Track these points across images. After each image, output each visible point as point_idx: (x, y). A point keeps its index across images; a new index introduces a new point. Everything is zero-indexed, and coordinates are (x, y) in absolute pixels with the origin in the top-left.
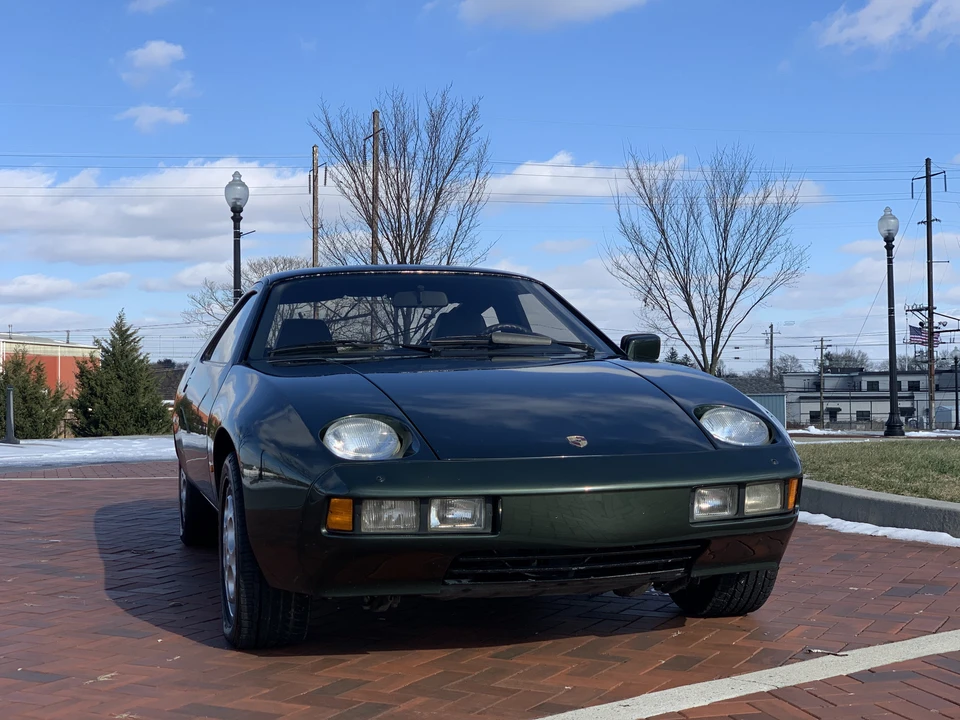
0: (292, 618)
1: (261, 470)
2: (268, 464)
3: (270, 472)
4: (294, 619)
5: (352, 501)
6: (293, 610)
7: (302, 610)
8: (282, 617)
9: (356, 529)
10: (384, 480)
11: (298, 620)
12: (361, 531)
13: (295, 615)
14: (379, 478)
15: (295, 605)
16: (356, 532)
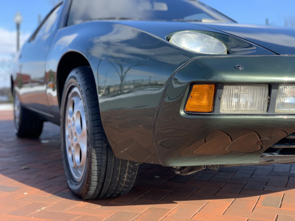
4: (126, 180)
5: (213, 86)
6: (127, 174)
7: (133, 174)
8: (119, 179)
9: (215, 110)
10: (243, 68)
11: (129, 181)
12: (220, 112)
13: (128, 177)
14: (239, 66)
15: (128, 171)
16: (215, 113)
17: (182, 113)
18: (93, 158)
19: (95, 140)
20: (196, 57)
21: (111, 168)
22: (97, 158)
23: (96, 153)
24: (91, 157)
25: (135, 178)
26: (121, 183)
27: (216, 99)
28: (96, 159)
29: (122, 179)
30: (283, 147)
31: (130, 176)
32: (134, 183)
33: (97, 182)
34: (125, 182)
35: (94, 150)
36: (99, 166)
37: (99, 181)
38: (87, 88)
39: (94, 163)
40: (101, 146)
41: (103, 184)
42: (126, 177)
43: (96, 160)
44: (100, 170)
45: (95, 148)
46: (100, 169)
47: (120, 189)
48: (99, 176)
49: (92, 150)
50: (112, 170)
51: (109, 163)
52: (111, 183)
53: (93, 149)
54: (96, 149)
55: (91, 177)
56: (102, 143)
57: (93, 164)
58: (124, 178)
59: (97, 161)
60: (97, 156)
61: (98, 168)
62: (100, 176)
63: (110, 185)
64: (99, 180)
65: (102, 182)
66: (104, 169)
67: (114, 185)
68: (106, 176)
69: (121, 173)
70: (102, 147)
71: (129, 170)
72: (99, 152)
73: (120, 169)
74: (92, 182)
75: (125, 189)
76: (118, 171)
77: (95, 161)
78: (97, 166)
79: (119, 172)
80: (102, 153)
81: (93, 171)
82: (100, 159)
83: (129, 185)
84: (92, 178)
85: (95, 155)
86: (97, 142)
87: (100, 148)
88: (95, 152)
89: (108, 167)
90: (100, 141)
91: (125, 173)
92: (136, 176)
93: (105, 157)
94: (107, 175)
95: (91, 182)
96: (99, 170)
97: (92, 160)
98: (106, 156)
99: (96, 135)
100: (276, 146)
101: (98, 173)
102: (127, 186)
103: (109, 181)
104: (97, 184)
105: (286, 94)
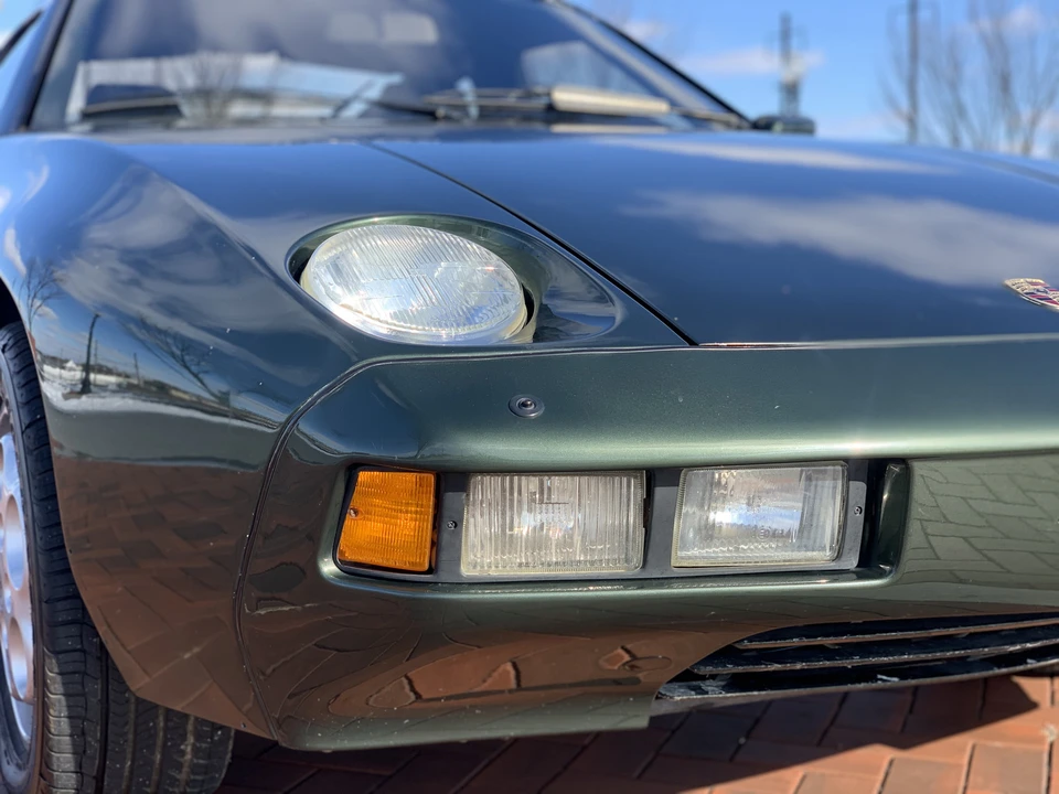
0: (188, 757)
1: (87, 368)
2: (107, 353)
3: (109, 372)
4: (192, 760)
5: (431, 478)
6: (191, 739)
7: (216, 738)
8: (162, 761)
9: (443, 565)
10: (542, 412)
11: (201, 762)
12: (459, 575)
13: (196, 751)
14: (524, 405)
15: (195, 728)
16: (444, 576)
17: (328, 568)
18: (52, 688)
19: (54, 625)
20: (374, 360)
21: (126, 723)
22: (65, 689)
23: (60, 674)
24: (45, 684)
25: (230, 747)
26: (173, 773)
27: (444, 526)
28: (64, 695)
29: (175, 757)
30: (731, 669)
31: (204, 745)
32: (230, 764)
33: (76, 772)
34: (186, 764)
35: (54, 661)
36: (79, 717)
37: (83, 771)
38: (27, 422)
39: (57, 708)
40: (79, 647)
41: (99, 779)
42: (189, 749)
43: (62, 698)
44: (83, 734)
45: (56, 653)
46: (83, 728)
47: (171, 790)
48: (80, 752)
49: (47, 661)
50: (130, 728)
51: (112, 706)
52: (131, 772)
53: (49, 657)
54: (60, 656)
55: (49, 756)
56: (81, 636)
57: (51, 711)
58: (183, 753)
59: (67, 701)
60: (64, 684)
61: (72, 726)
62: (85, 752)
63: (131, 779)
64: (81, 768)
65: (94, 774)
66: (99, 728)
67: (144, 781)
68: (109, 753)
69: (166, 740)
70: (83, 651)
71: (199, 728)
72: (71, 668)
73: (162, 724)
74: (55, 773)
75: (194, 787)
76: (152, 732)
77: (59, 700)
78: (69, 717)
79: (161, 734)
80: (85, 673)
81: (56, 738)
82: (78, 695)
83: (206, 773)
84: (54, 759)
85: (59, 678)
86: (62, 631)
87: (77, 656)
88: (56, 670)
89: (110, 721)
90: (74, 630)
91: (184, 738)
92: (231, 742)
93: (98, 687)
94: (109, 748)
95: (52, 775)
96: (79, 734)
97: (48, 697)
98: (99, 681)
99: (60, 605)
100: (702, 668)
101: (74, 744)
102: (199, 778)
103: (123, 767)
104: (77, 781)
105: (725, 488)
